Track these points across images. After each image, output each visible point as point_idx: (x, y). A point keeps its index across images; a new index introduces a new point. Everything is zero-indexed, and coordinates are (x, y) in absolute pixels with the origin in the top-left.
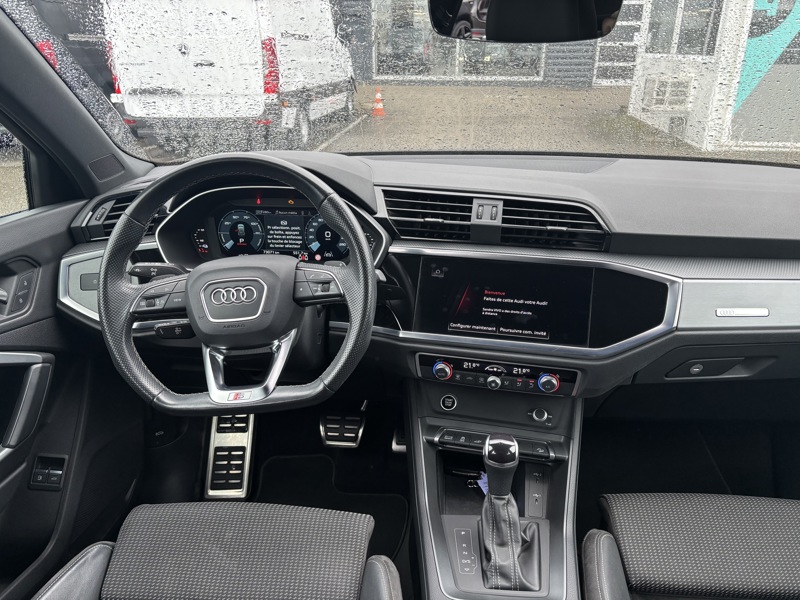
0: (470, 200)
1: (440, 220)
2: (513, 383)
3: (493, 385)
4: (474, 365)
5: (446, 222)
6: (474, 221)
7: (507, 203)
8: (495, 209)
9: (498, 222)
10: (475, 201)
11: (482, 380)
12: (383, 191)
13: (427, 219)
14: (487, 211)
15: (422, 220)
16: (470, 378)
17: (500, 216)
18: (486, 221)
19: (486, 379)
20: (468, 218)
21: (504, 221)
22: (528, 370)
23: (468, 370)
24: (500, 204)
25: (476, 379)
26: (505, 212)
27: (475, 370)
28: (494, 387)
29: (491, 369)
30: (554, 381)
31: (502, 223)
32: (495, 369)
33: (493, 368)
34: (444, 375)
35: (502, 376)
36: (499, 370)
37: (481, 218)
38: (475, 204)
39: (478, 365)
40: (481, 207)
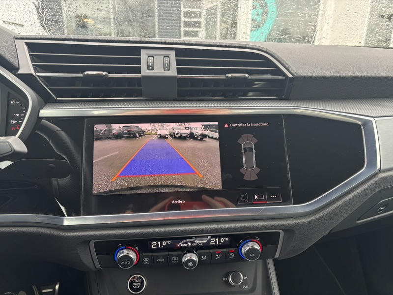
0: (137, 51)
1: (104, 73)
2: (211, 256)
3: (190, 264)
4: (164, 243)
5: (111, 75)
6: (145, 72)
7: (178, 52)
8: (166, 59)
9: (173, 72)
10: (143, 52)
11: (175, 259)
12: (27, 44)
13: (86, 73)
14: (158, 61)
15: (81, 75)
16: (161, 260)
17: (174, 66)
18: (158, 71)
19: (180, 258)
20: (138, 71)
21: (179, 71)
22: (227, 239)
23: (158, 250)
24: (172, 54)
25: (168, 259)
26: (178, 62)
27: (167, 249)
28: (191, 267)
29: (185, 245)
30: (257, 247)
31: (178, 74)
32: (189, 244)
33: (186, 243)
34: (129, 263)
35: (199, 251)
36: (194, 245)
37: (153, 69)
38: (144, 55)
39: (169, 242)
40: (151, 58)
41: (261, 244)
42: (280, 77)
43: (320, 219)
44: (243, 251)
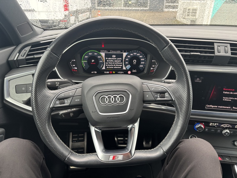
0: (212, 43)
1: (199, 54)
4: (215, 124)
5: (201, 54)
6: (217, 54)
7: (231, 45)
8: (226, 48)
9: (229, 54)
11: (219, 131)
14: (222, 49)
15: (189, 54)
16: (213, 130)
17: (230, 52)
18: (222, 54)
19: (222, 131)
20: (213, 53)
21: (232, 54)
23: (212, 126)
24: (229, 45)
25: (216, 130)
26: (232, 49)
27: (216, 126)
28: (227, 135)
29: (224, 126)
31: (231, 55)
32: (226, 126)
33: (225, 125)
34: (201, 129)
35: (230, 130)
36: (228, 126)
37: (220, 53)
38: (216, 45)
39: (217, 124)
40: (219, 47)
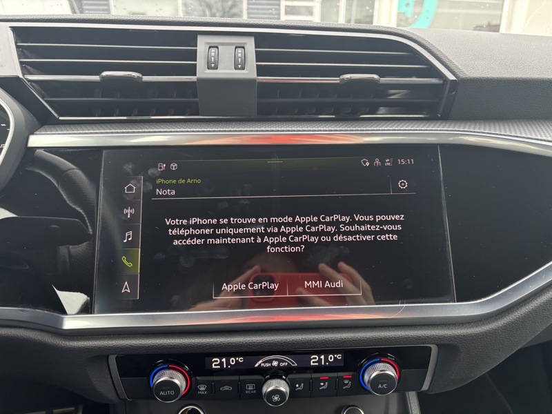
1: (135, 75)
2: (312, 386)
3: (276, 398)
4: (233, 361)
5: (146, 78)
6: (203, 72)
8: (240, 50)
9: (250, 72)
11: (250, 387)
12: (14, 29)
13: (105, 74)
14: (226, 54)
15: (96, 78)
16: (226, 388)
17: (252, 62)
18: (226, 71)
19: (259, 386)
20: (192, 70)
21: (261, 71)
22: (339, 356)
23: (221, 371)
24: (250, 44)
25: (240, 387)
26: (260, 57)
27: (236, 370)
28: (278, 403)
29: (268, 365)
30: (391, 372)
31: (258, 76)
32: (275, 364)
33: (270, 361)
34: (172, 392)
35: (291, 376)
36: (282, 364)
37: (216, 68)
39: (240, 360)
41: (399, 366)
42: (434, 81)
43: (506, 328)
44: (366, 378)
